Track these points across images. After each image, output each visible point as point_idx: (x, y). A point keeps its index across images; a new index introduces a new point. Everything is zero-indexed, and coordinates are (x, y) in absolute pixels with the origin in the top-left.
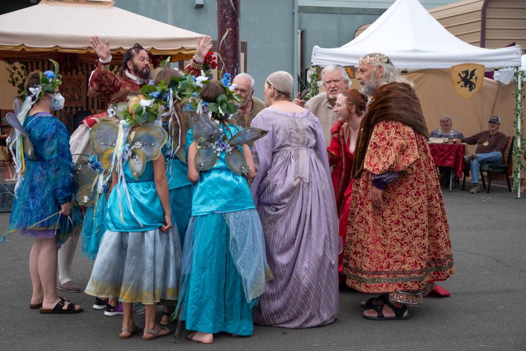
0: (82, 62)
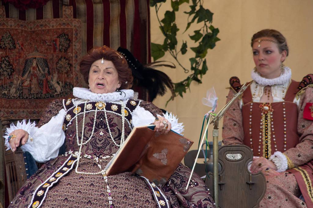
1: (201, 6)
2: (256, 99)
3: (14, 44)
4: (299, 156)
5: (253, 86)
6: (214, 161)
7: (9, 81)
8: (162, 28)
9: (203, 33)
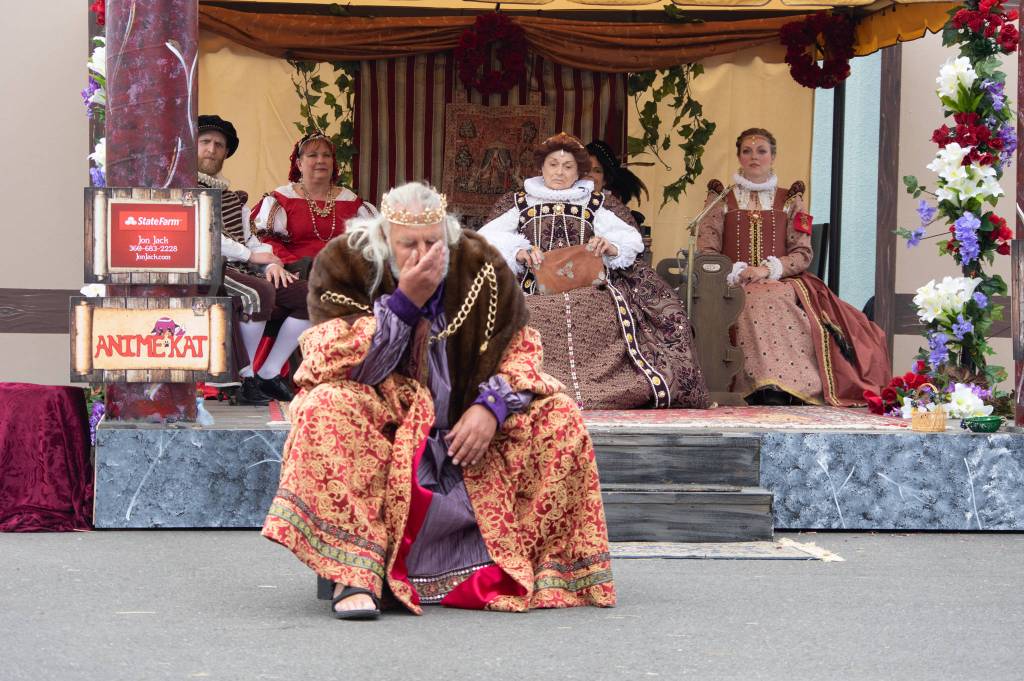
0: (540, 60)
1: (689, 98)
2: (743, 206)
3: (475, 132)
4: (792, 265)
5: (736, 192)
6: (689, 272)
7: (467, 173)
8: (642, 121)
9: (694, 127)
